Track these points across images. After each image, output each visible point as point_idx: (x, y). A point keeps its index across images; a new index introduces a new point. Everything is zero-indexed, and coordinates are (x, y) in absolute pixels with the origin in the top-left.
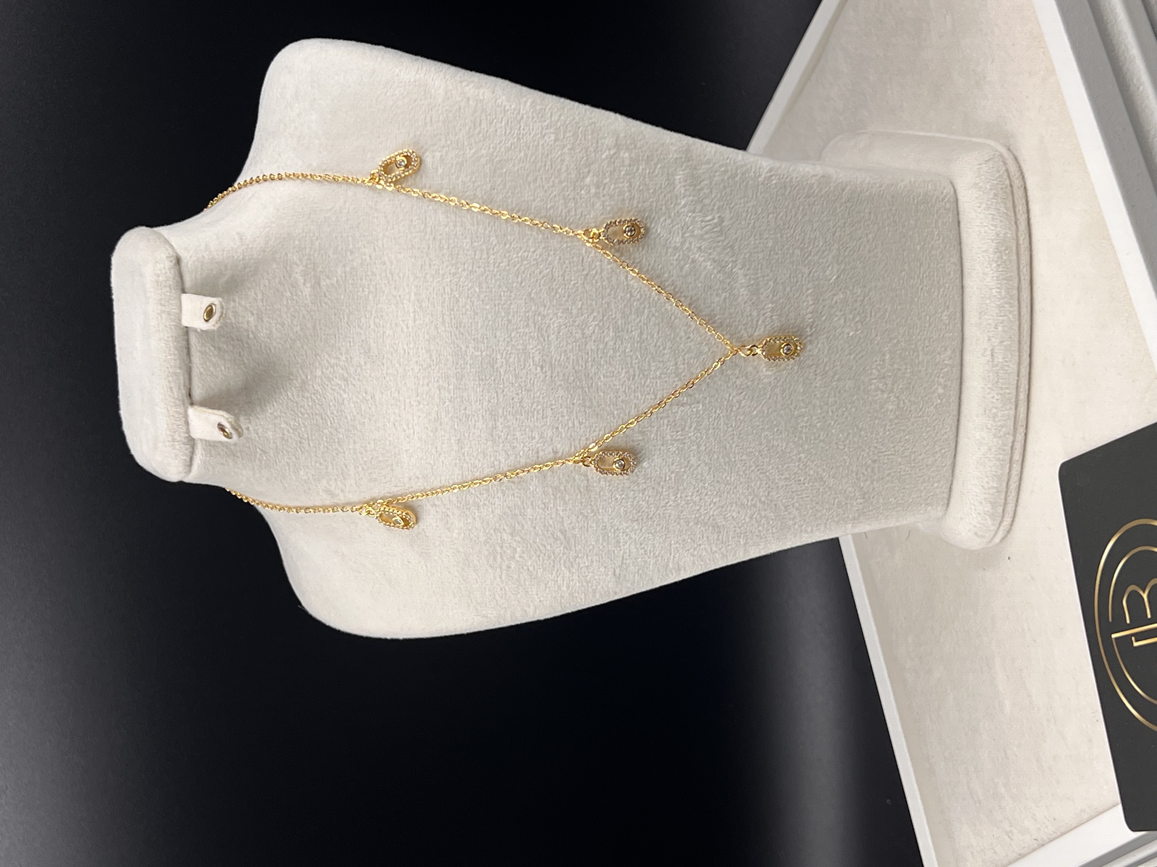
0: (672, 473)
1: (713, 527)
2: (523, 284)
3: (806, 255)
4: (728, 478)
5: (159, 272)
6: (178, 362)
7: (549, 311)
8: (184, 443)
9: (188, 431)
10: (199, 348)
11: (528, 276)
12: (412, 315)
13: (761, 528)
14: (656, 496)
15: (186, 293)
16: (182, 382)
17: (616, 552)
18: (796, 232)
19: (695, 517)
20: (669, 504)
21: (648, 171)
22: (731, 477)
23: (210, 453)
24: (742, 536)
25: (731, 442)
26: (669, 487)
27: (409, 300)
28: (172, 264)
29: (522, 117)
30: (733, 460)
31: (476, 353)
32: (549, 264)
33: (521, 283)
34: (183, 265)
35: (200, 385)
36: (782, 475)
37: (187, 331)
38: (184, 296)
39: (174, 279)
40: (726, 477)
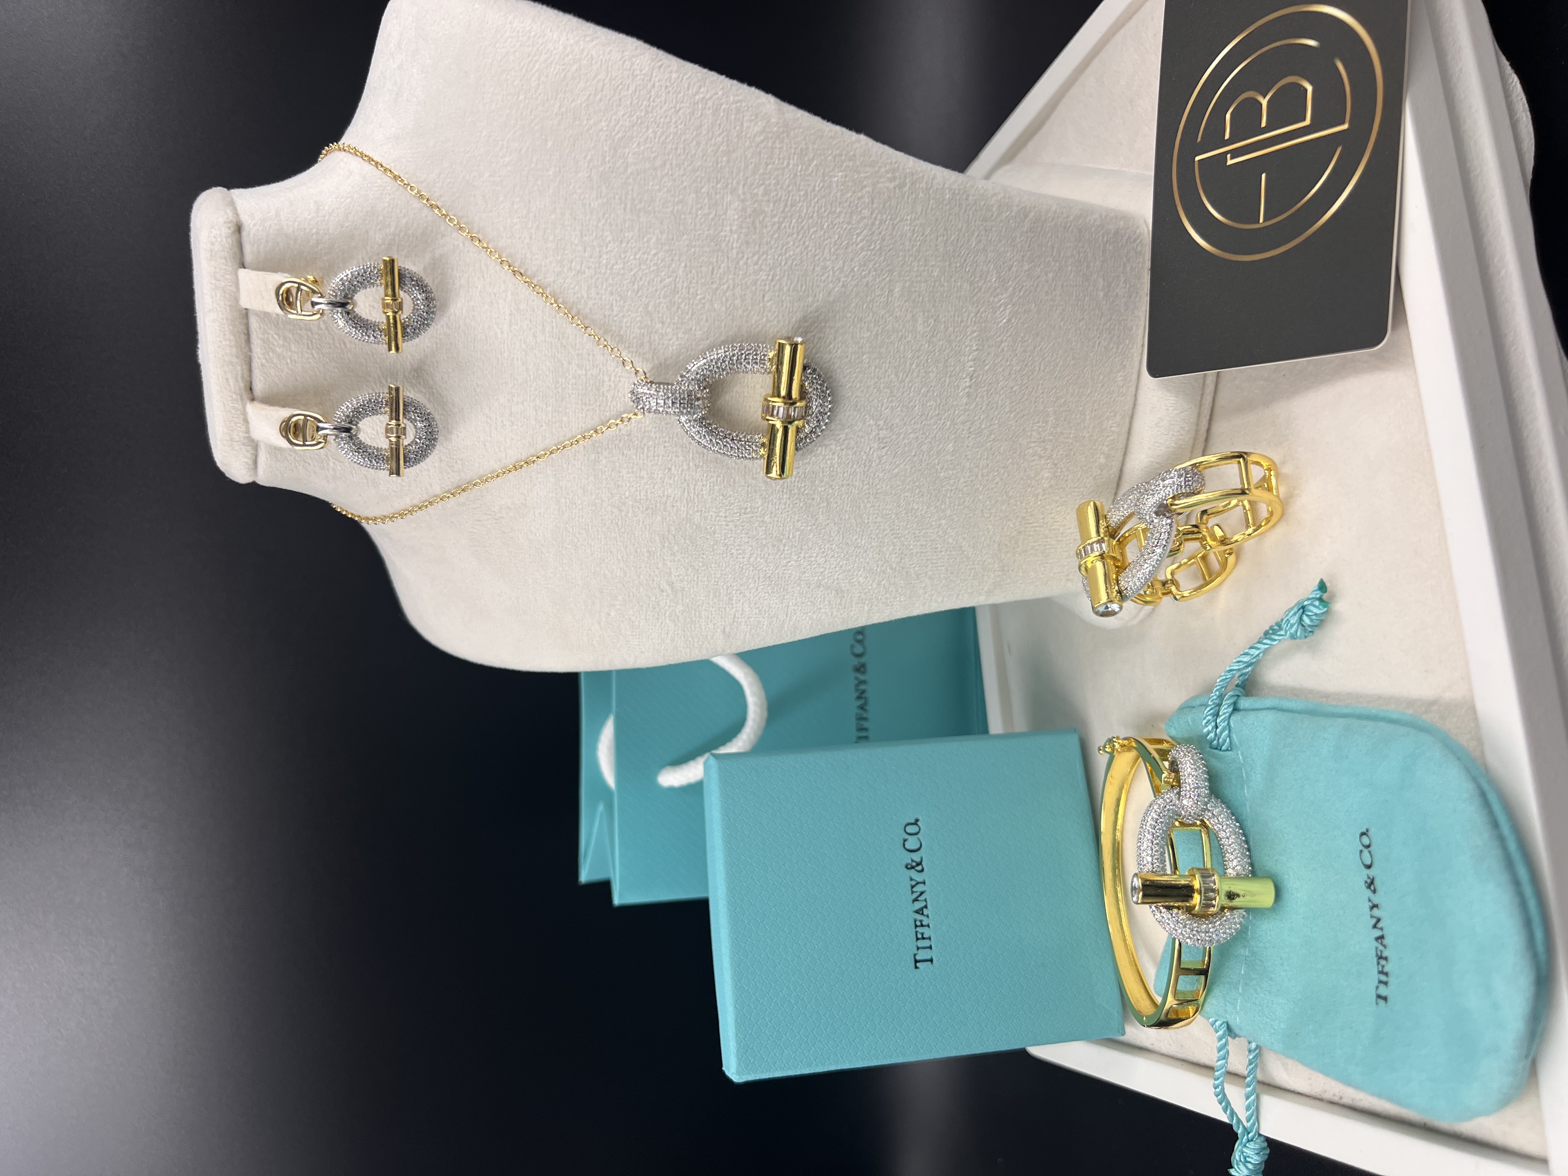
0: (798, 530)
1: (837, 591)
2: (640, 293)
3: (976, 291)
4: (859, 541)
5: (214, 240)
6: (234, 350)
7: (668, 330)
8: (244, 444)
9: (248, 431)
10: (261, 336)
11: (646, 284)
12: (507, 317)
13: (888, 596)
14: (777, 553)
15: (244, 267)
16: (240, 373)
17: (727, 609)
18: (967, 261)
19: (818, 580)
20: (790, 564)
21: (800, 168)
22: (861, 540)
23: (276, 457)
24: (867, 602)
25: (866, 501)
26: (792, 546)
27: (505, 300)
28: (230, 232)
29: (654, 86)
30: (866, 521)
31: (579, 372)
32: (673, 272)
33: (638, 292)
34: (244, 234)
35: (262, 378)
36: (918, 541)
37: (246, 314)
38: (242, 272)
39: (231, 249)
40: (856, 539)
